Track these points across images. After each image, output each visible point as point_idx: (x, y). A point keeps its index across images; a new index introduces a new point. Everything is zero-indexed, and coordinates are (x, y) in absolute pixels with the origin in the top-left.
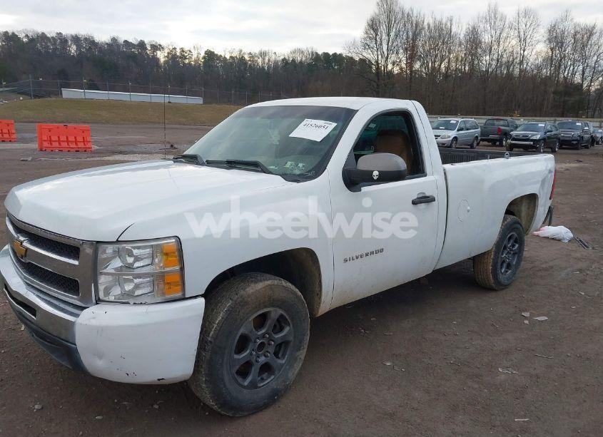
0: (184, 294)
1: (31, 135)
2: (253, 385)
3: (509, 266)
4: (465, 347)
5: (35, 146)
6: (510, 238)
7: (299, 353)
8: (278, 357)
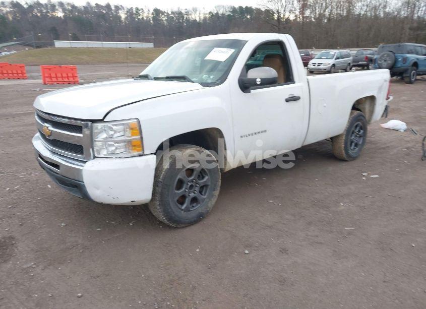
0: (143, 153)
1: (37, 74)
2: (187, 209)
3: (356, 145)
4: (322, 193)
5: (41, 81)
6: (356, 126)
7: (214, 192)
8: (202, 195)
